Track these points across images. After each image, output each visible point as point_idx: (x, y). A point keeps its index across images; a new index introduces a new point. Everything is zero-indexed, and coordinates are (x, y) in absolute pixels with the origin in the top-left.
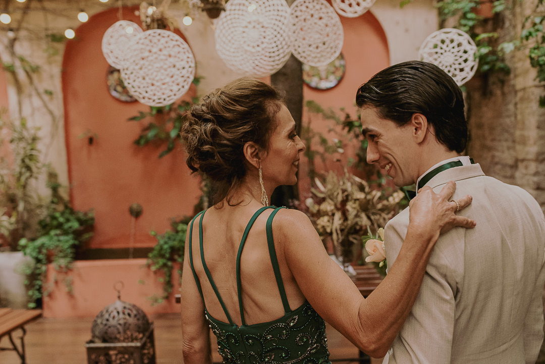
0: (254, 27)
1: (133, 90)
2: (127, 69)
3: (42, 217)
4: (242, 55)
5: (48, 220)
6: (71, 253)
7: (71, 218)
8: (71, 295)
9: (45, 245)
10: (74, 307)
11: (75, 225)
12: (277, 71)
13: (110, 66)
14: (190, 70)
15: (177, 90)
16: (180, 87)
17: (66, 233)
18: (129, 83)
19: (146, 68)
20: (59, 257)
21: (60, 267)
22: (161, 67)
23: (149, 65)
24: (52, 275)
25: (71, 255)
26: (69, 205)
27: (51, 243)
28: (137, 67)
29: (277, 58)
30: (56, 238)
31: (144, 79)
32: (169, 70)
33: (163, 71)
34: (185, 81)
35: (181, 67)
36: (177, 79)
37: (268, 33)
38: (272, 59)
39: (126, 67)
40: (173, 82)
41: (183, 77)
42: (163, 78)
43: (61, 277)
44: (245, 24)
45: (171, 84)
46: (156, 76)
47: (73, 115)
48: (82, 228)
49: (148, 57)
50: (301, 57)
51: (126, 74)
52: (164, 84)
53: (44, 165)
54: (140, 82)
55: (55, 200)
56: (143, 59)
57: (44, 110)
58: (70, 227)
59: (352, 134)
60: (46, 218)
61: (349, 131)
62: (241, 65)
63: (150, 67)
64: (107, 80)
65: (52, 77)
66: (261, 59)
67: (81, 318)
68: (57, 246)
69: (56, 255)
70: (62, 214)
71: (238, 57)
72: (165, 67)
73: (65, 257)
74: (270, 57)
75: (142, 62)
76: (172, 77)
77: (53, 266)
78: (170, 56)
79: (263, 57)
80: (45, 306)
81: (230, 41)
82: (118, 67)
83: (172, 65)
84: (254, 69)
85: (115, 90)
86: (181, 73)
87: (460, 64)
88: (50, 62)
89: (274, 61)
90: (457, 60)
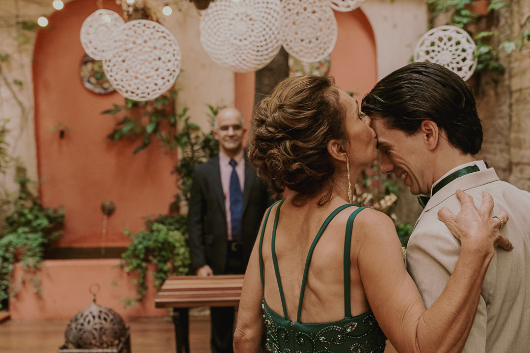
0: (242, 19)
1: (115, 83)
2: (110, 61)
3: (9, 214)
4: (228, 49)
5: (16, 217)
6: (40, 251)
7: (40, 215)
8: (39, 296)
9: (13, 243)
10: (42, 309)
11: (45, 222)
12: (265, 65)
13: (86, 55)
14: (176, 63)
15: (162, 84)
16: (165, 80)
17: (34, 230)
18: (111, 76)
19: (130, 60)
20: (27, 256)
21: (28, 266)
22: (146, 60)
23: (133, 57)
24: (20, 275)
25: (40, 254)
26: (38, 201)
27: (19, 241)
28: (120, 59)
29: (265, 52)
30: (23, 236)
31: (127, 71)
32: (154, 63)
33: (147, 64)
34: (171, 74)
35: (166, 60)
36: (162, 73)
37: (256, 26)
38: (260, 54)
39: (108, 58)
40: (158, 76)
41: (168, 70)
42: (147, 70)
43: (29, 277)
44: (232, 16)
45: (155, 77)
46: (140, 69)
47: (44, 106)
48: (51, 226)
49: (132, 48)
50: (293, 52)
51: (108, 66)
52: (148, 77)
53: (12, 159)
54: (123, 75)
55: (24, 196)
56: (127, 50)
57: (13, 101)
58: (39, 225)
60: (13, 214)
62: (227, 58)
63: (134, 60)
64: (80, 71)
65: (22, 66)
66: (248, 53)
67: (50, 320)
68: (25, 245)
69: (24, 254)
70: (31, 210)
71: (224, 50)
72: (150, 59)
73: (34, 256)
74: (258, 51)
75: (125, 54)
76: (157, 70)
77: (20, 265)
78: (155, 48)
79: (250, 51)
80: (11, 307)
81: (215, 34)
82: (97, 58)
83: (157, 58)
84: (241, 63)
85: (89, 81)
86: (166, 66)
87: (458, 63)
88: (20, 52)
89: (261, 56)
90: (454, 59)
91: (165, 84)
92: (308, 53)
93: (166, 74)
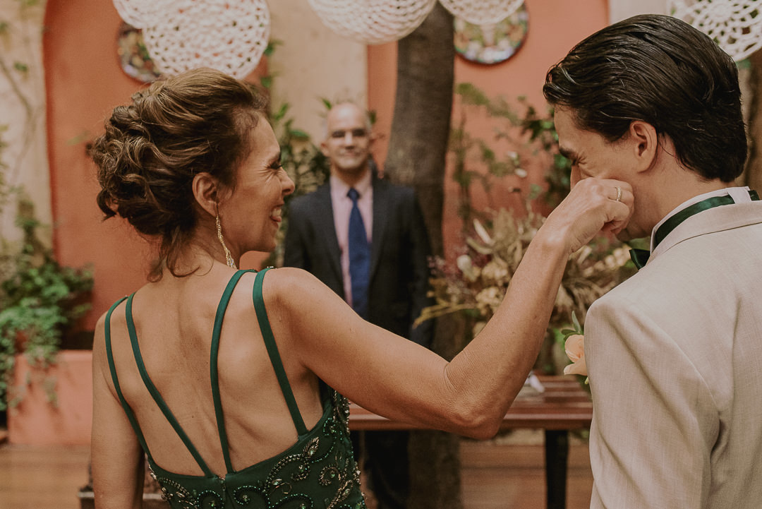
1: (164, 64)
2: (154, 29)
3: (8, 276)
4: (349, 5)
5: (18, 281)
6: (55, 337)
7: (56, 278)
8: (53, 407)
9: (13, 323)
10: (59, 428)
11: (62, 291)
12: (411, 31)
13: (124, 23)
14: (262, 30)
15: (239, 65)
16: (243, 59)
17: (46, 303)
18: (157, 53)
19: (186, 27)
20: (34, 343)
21: (37, 360)
22: (213, 26)
23: (192, 22)
24: (24, 374)
25: (55, 341)
26: (53, 257)
27: (22, 319)
28: (171, 26)
29: (411, 9)
30: (30, 312)
31: (182, 45)
32: (225, 30)
33: (214, 32)
34: (253, 49)
35: (245, 26)
36: (239, 47)
38: (402, 11)
39: (152, 25)
40: (232, 52)
41: (248, 42)
42: (214, 43)
43: (37, 377)
45: (228, 54)
46: (204, 41)
47: (60, 105)
48: (72, 296)
49: (189, 8)
50: (455, 8)
51: (152, 37)
52: (216, 55)
53: (12, 189)
54: (175, 51)
55: (30, 248)
56: (181, 11)
57: (14, 97)
58: (54, 294)
59: (538, 143)
60: (14, 277)
61: (533, 138)
62: (348, 21)
63: (193, 26)
65: (27, 41)
66: (383, 11)
67: (70, 446)
68: (32, 326)
69: (30, 341)
70: (41, 271)
71: (343, 7)
72: (219, 25)
73: (45, 343)
74: (398, 8)
75: (180, 17)
76: (230, 42)
77: (25, 358)
78: (227, 6)
79: (386, 8)
80: (12, 423)
82: (137, 25)
83: (230, 22)
84: (371, 28)
85: (131, 63)
86: (246, 35)
87: (743, 20)
88: (23, 17)
89: (405, 15)
90: (737, 13)
91: (242, 64)
92: (480, 9)
93: (245, 48)
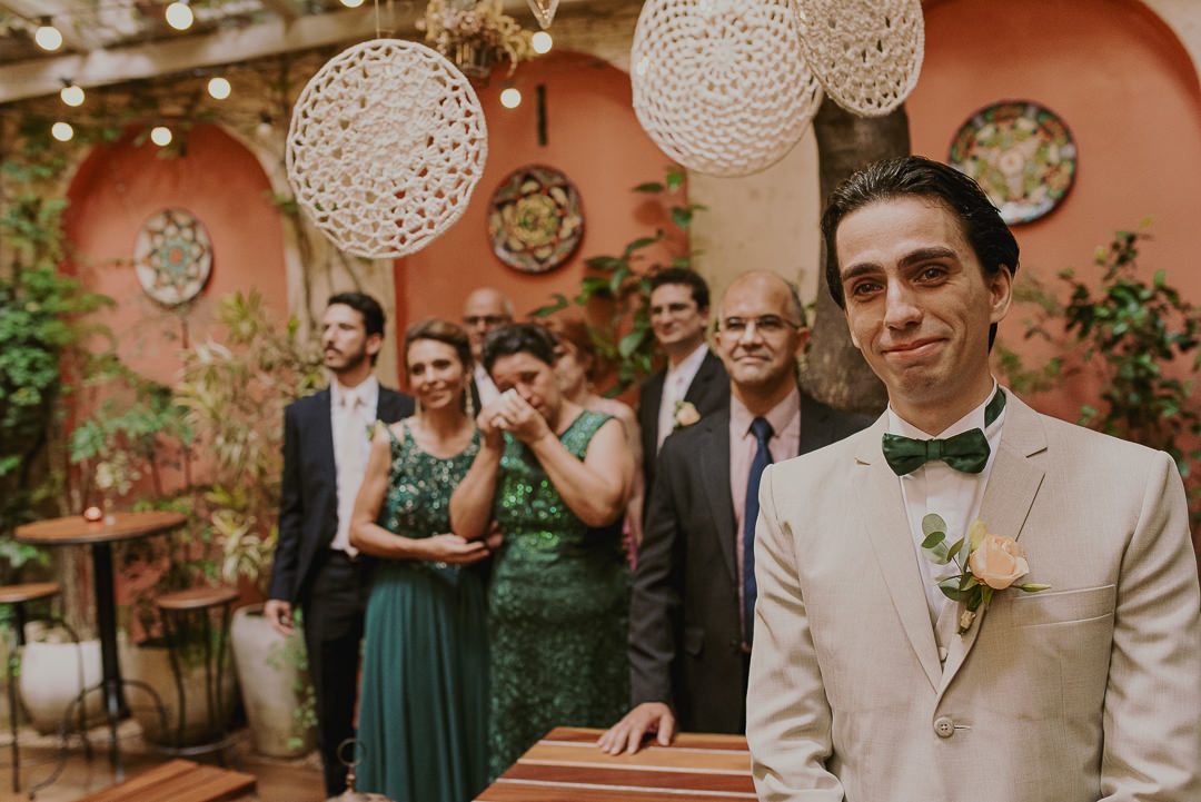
14: (473, 149)
15: (439, 208)
28: (328, 150)
31: (347, 182)
32: (415, 152)
34: (460, 182)
40: (426, 187)
41: (453, 171)
42: (397, 176)
45: (419, 193)
46: (381, 171)
49: (357, 117)
52: (400, 195)
54: (336, 191)
56: (345, 125)
63: (364, 148)
64: (488, 223)
71: (686, 122)
72: (406, 142)
75: (342, 134)
76: (424, 173)
83: (422, 138)
84: (728, 151)
91: (444, 209)
93: (447, 181)
